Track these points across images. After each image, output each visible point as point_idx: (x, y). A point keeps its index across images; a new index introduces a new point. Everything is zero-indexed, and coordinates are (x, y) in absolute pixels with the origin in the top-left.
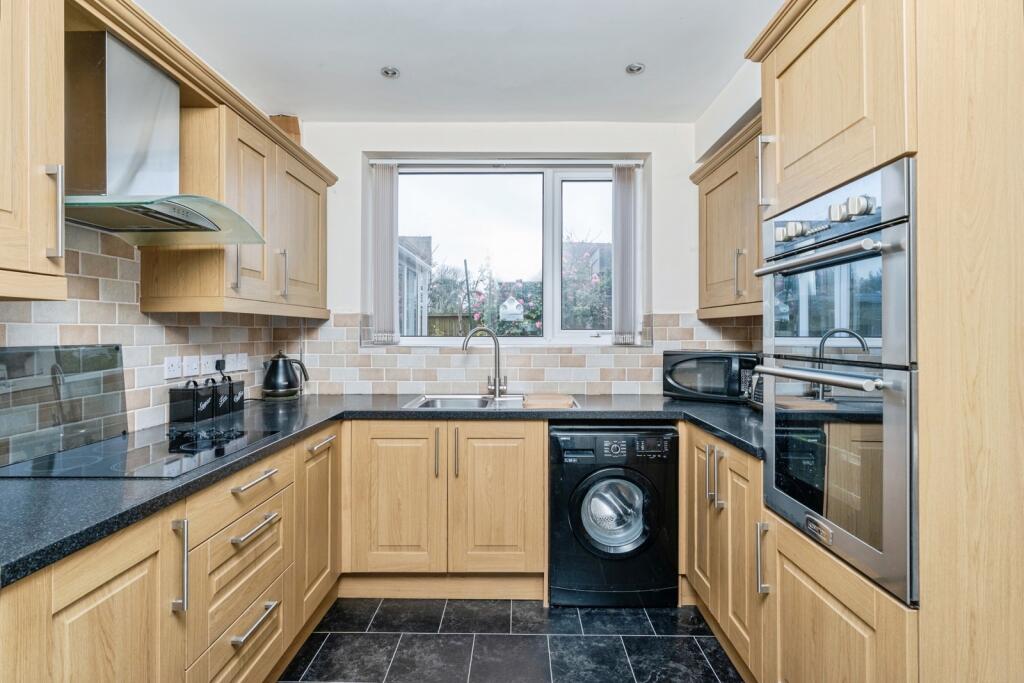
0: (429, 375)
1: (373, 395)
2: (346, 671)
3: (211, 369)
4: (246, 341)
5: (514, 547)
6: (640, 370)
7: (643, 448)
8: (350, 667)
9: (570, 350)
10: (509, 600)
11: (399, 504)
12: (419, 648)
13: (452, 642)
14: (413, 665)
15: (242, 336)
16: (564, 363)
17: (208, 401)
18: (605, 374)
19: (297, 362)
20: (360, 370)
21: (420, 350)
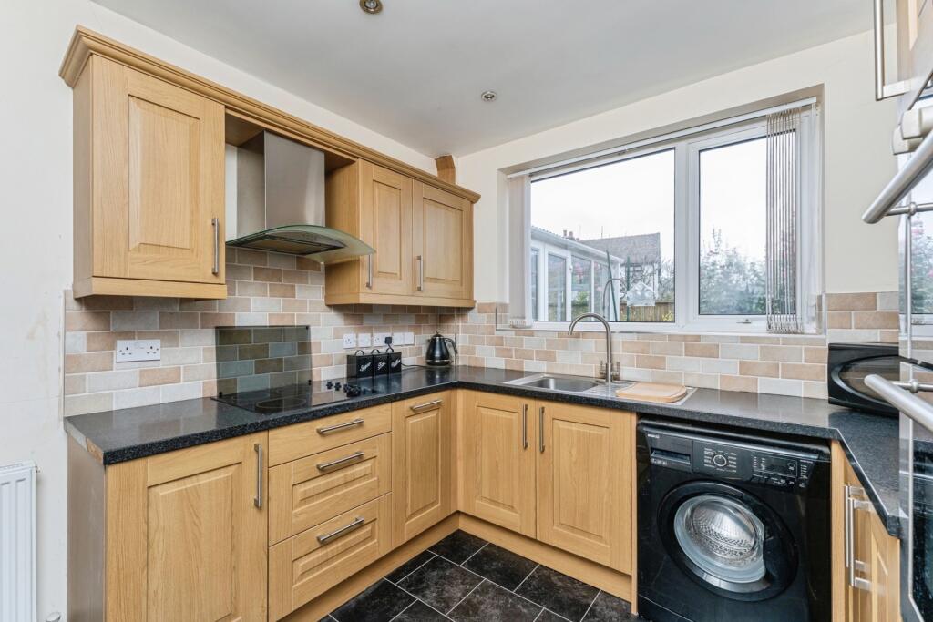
0: (548, 356)
1: (506, 370)
2: (428, 592)
3: (382, 343)
4: (414, 324)
5: (599, 537)
6: (803, 366)
7: (763, 467)
8: (432, 589)
9: (698, 338)
10: (599, 590)
11: (497, 466)
12: (489, 598)
13: (520, 606)
14: (476, 612)
15: (412, 320)
16: (690, 352)
17: (369, 365)
18: (745, 367)
19: (451, 341)
20: (496, 349)
21: (540, 334)
